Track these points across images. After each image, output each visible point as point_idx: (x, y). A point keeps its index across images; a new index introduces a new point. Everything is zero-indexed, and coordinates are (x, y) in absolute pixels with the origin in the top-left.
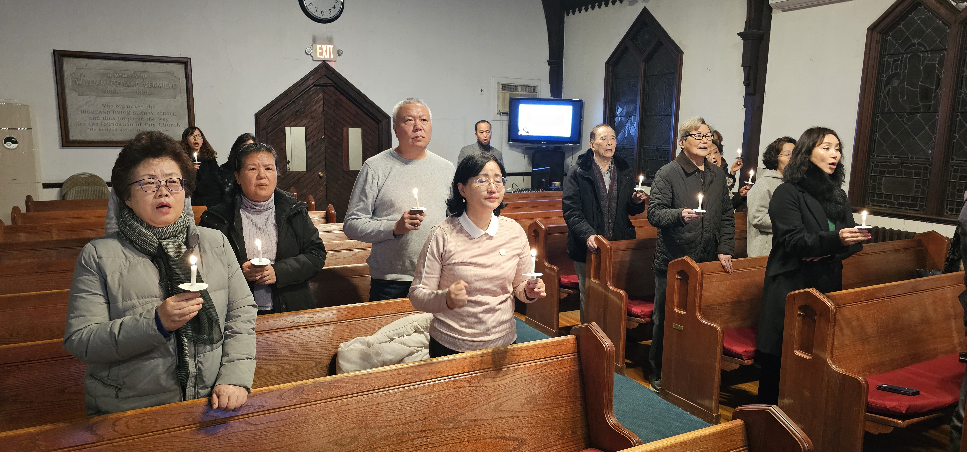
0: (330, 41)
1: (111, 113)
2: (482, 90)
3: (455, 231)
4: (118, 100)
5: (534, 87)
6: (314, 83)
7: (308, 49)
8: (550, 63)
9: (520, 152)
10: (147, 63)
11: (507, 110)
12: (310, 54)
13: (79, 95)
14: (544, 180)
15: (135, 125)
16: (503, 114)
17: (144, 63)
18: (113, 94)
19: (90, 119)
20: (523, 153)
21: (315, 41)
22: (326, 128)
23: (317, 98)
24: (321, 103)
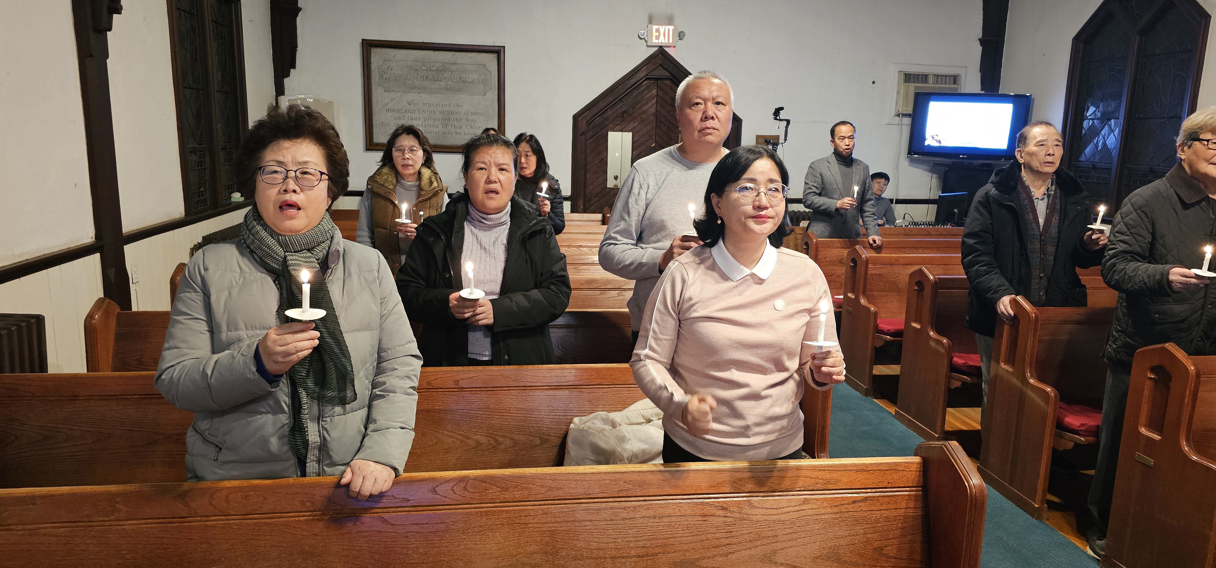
0: (670, 21)
1: (417, 112)
2: (874, 83)
3: (702, 266)
4: (425, 98)
5: (954, 76)
6: (647, 75)
7: (642, 32)
8: (982, 42)
9: (926, 170)
10: (458, 53)
11: (910, 110)
12: (644, 38)
13: (385, 91)
14: (956, 211)
15: (440, 127)
16: (904, 115)
17: (453, 53)
18: (419, 90)
19: (395, 118)
20: (930, 171)
21: (651, 21)
22: (658, 135)
23: (650, 95)
24: (654, 101)
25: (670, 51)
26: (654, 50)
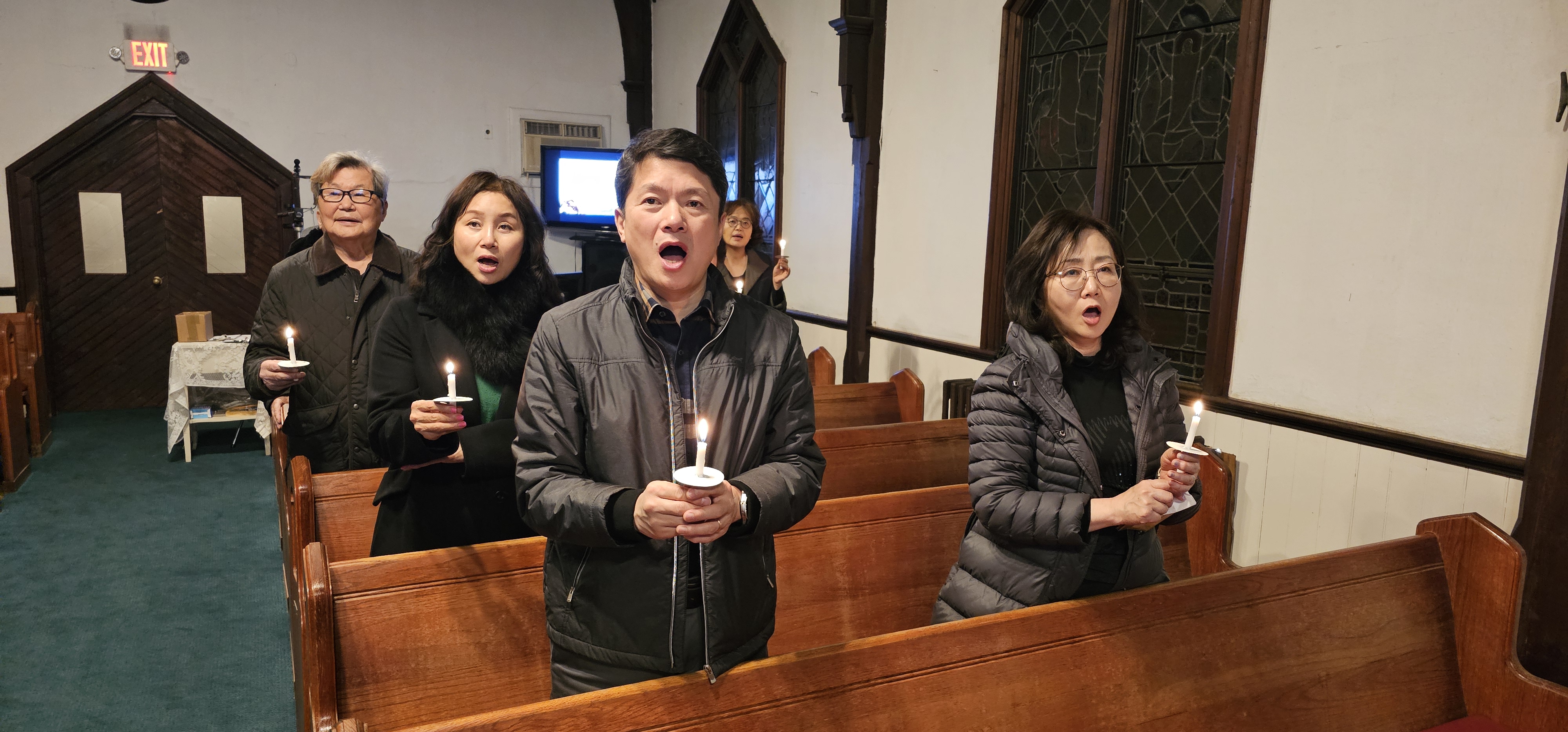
0: (162, 36)
2: (488, 132)
5: (595, 127)
6: (133, 111)
7: (112, 49)
8: (626, 86)
11: (537, 169)
12: (119, 59)
16: (532, 174)
21: (127, 34)
22: (166, 197)
23: (146, 139)
24: (153, 149)
25: (167, 79)
26: (139, 76)
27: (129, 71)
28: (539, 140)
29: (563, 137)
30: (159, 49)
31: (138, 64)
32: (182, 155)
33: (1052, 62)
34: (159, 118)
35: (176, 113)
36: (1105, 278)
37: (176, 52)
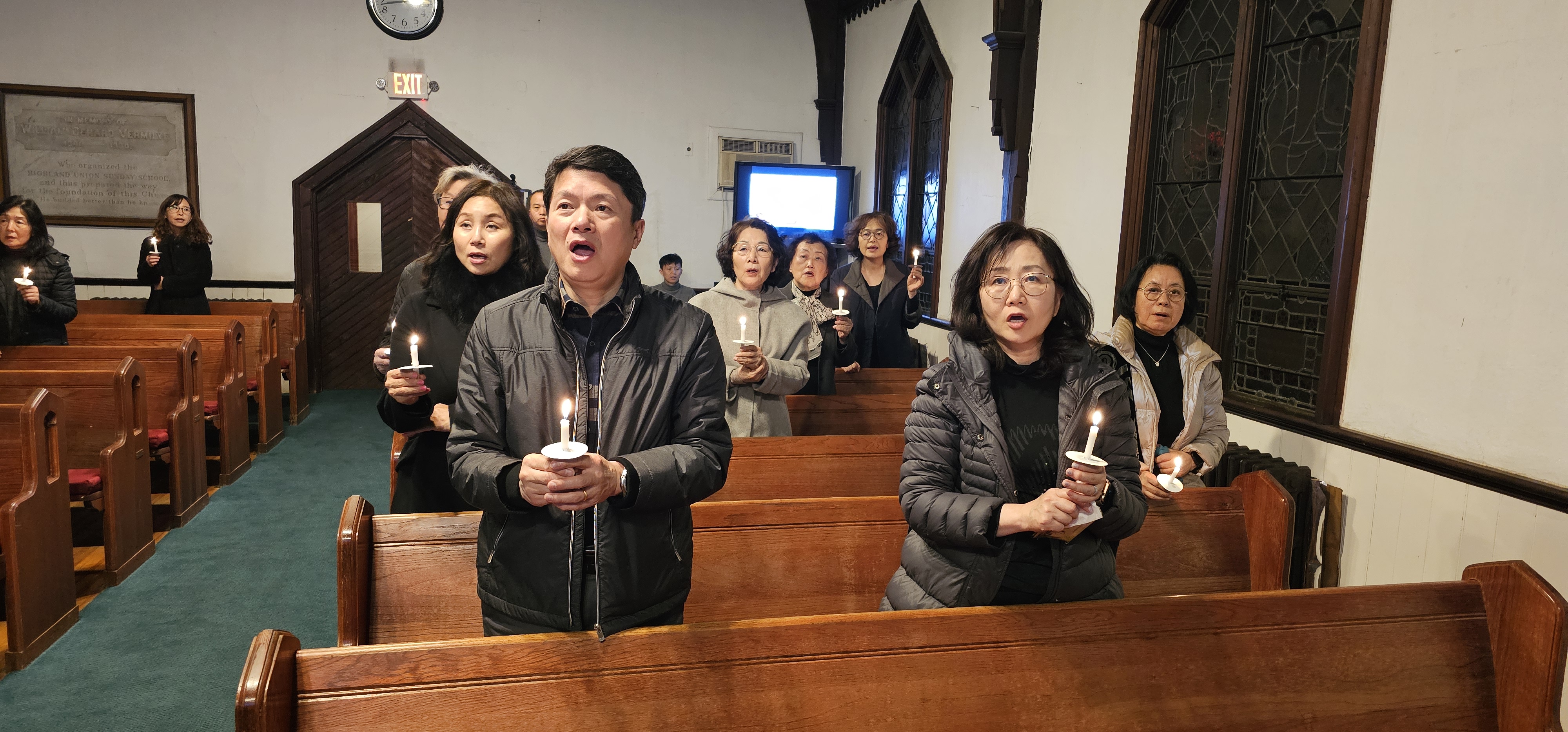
0: (416, 68)
1: (72, 175)
2: (689, 149)
4: (83, 157)
5: (788, 144)
6: (392, 133)
8: (819, 104)
10: (127, 103)
11: (731, 184)
12: (384, 89)
13: (26, 149)
15: (105, 195)
16: (726, 189)
17: (122, 102)
18: (74, 148)
19: (41, 184)
21: (391, 67)
22: (416, 206)
23: (402, 158)
24: (408, 165)
25: (421, 105)
26: (399, 103)
27: (391, 98)
28: (734, 156)
29: (757, 154)
30: (415, 79)
31: (397, 92)
32: (431, 171)
33: (1187, 73)
34: (414, 139)
35: (427, 135)
36: (1030, 286)
37: (429, 82)
